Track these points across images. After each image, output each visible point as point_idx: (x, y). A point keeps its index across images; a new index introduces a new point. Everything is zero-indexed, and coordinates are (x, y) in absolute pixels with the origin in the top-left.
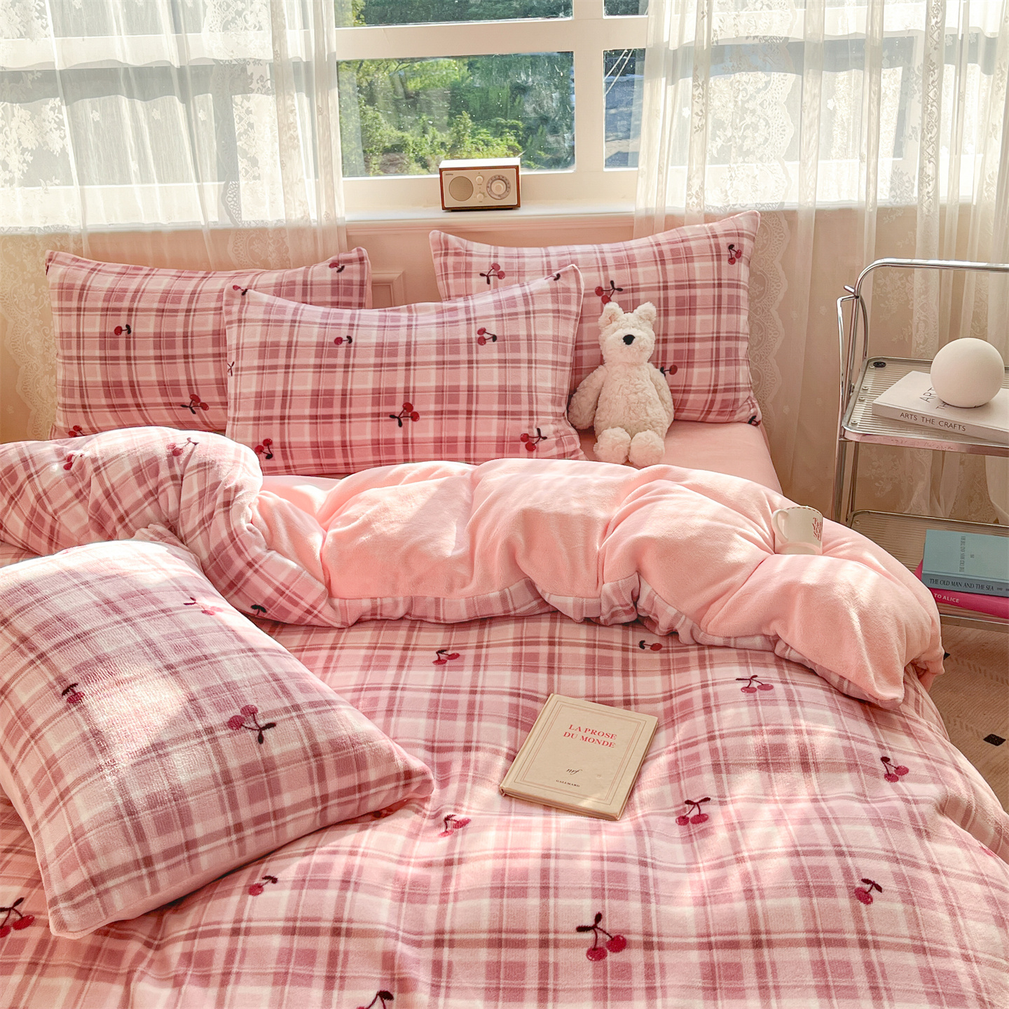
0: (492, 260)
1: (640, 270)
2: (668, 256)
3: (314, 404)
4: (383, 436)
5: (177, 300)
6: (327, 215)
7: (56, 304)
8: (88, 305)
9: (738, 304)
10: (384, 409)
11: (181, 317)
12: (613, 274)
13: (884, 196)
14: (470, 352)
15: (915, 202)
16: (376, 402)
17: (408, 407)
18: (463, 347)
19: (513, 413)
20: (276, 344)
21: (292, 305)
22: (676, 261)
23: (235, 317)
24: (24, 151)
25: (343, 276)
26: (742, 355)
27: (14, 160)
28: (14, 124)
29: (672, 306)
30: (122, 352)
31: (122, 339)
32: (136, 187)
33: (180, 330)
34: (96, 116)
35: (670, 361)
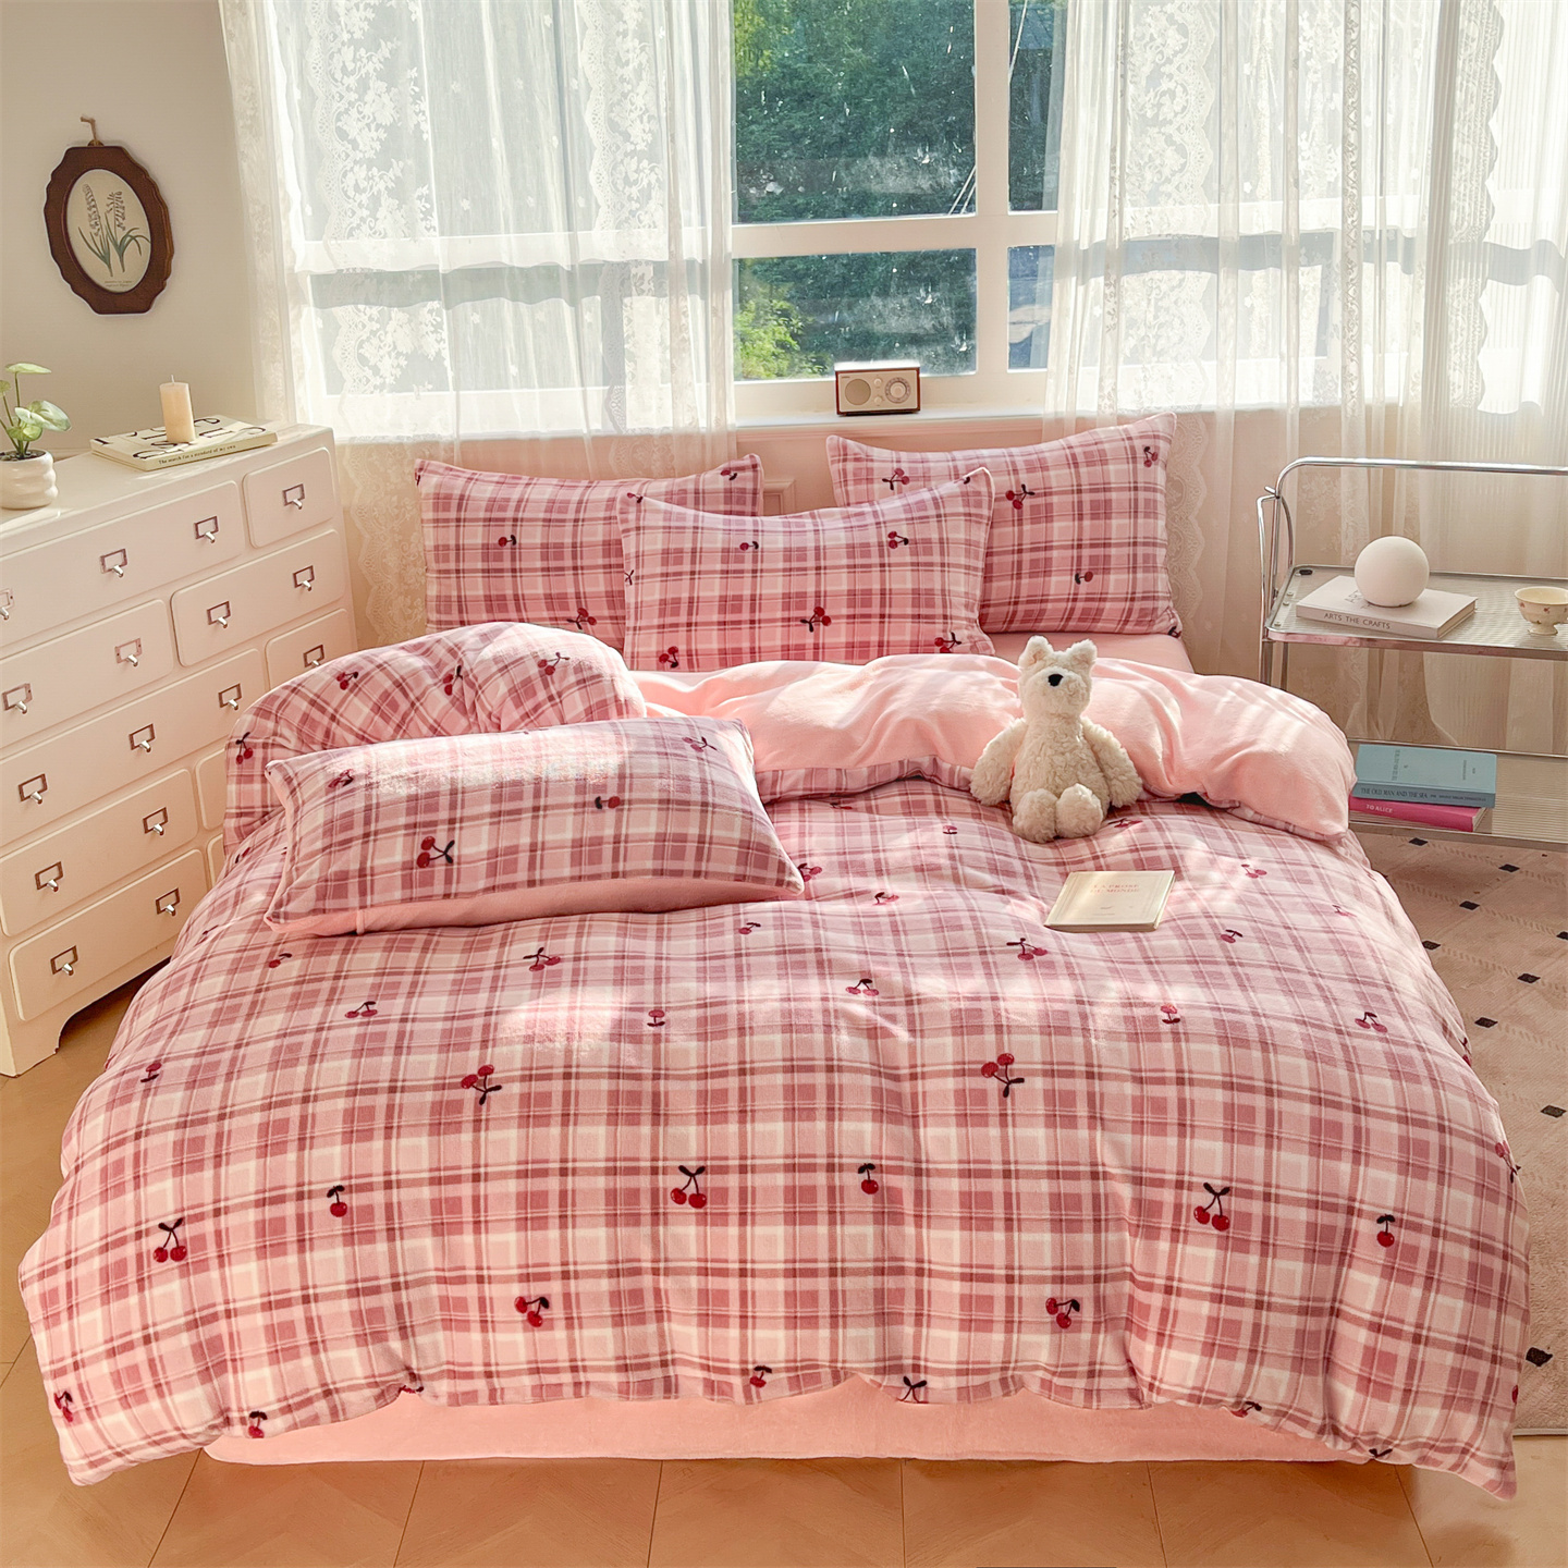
0: (895, 466)
1: (1052, 473)
2: (1081, 459)
3: (722, 610)
4: (793, 642)
5: (564, 510)
6: (717, 420)
7: (430, 515)
8: (469, 515)
9: (1155, 508)
10: (794, 614)
11: (569, 527)
12: (1024, 478)
13: (1307, 398)
14: (881, 555)
15: (1339, 402)
16: (786, 607)
17: (819, 611)
18: (875, 550)
19: (927, 617)
20: (680, 551)
21: (689, 512)
22: (1089, 464)
23: (632, 525)
25: (735, 484)
26: (1160, 561)
27: (388, 367)
28: (389, 328)
30: (507, 564)
31: (506, 550)
32: (514, 392)
33: (568, 540)
34: (476, 318)
35: (1085, 567)
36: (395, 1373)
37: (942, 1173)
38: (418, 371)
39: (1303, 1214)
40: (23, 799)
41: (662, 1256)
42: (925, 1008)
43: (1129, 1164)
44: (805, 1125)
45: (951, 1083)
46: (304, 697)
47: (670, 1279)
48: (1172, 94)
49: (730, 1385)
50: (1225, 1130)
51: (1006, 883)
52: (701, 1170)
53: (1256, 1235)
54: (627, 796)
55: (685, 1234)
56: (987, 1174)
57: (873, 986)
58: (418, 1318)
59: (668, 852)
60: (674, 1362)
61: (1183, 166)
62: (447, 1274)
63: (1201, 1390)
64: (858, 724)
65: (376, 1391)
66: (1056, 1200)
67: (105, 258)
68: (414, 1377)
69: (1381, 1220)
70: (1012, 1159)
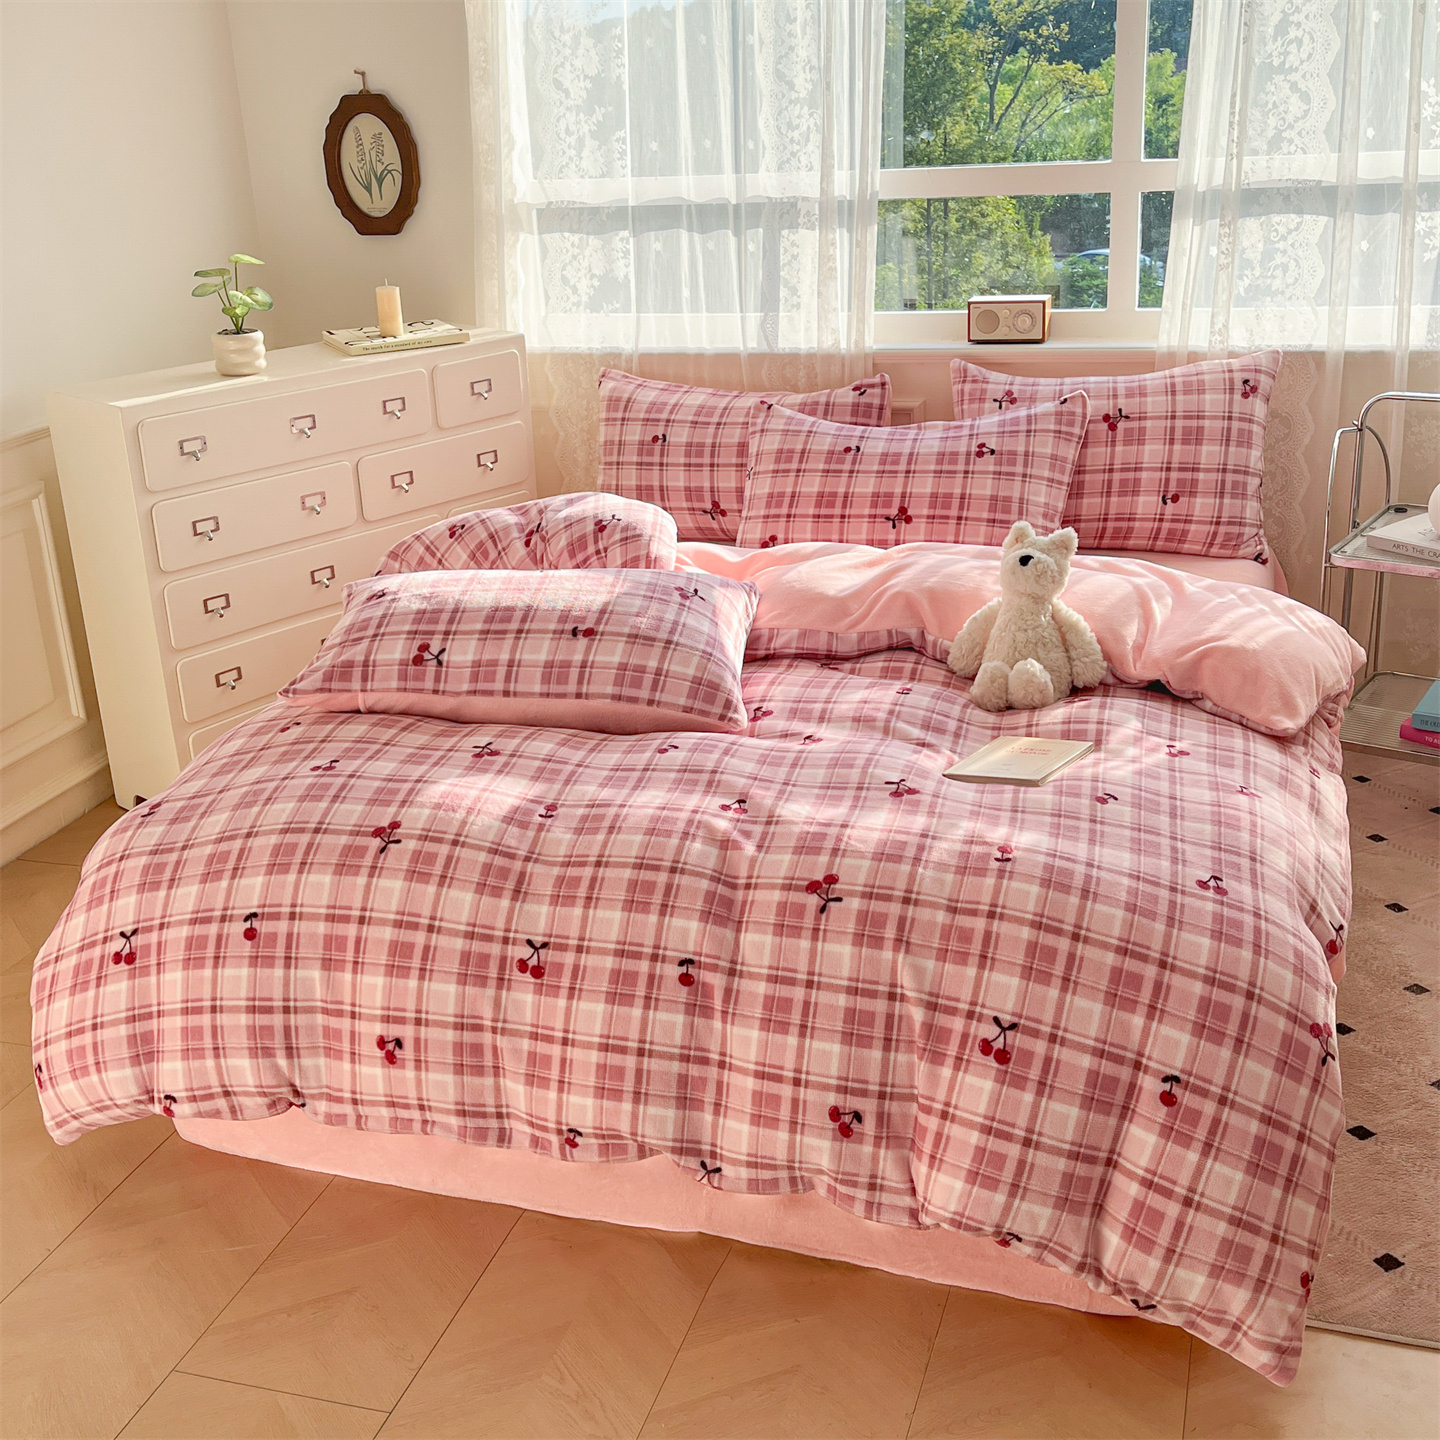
0: (1007, 387)
1: (1149, 399)
2: (1179, 387)
3: (818, 505)
4: (877, 536)
5: (710, 414)
6: (856, 342)
7: (604, 415)
8: (632, 415)
9: (1251, 438)
10: (880, 511)
11: (711, 430)
12: (1122, 402)
14: (967, 463)
16: (874, 505)
17: (903, 510)
18: (962, 459)
19: (1002, 522)
20: (792, 451)
21: (812, 419)
22: (1186, 393)
23: (758, 428)
24: (593, 276)
25: (864, 399)
27: (584, 286)
28: (587, 253)
29: (1178, 435)
30: (656, 459)
31: (657, 447)
32: (686, 315)
33: (709, 441)
34: (658, 246)
35: (1173, 489)
36: (279, 1086)
37: (752, 976)
38: (606, 292)
39: (1086, 1061)
40: (207, 612)
41: (501, 1017)
42: (779, 829)
43: (927, 989)
44: (639, 917)
45: (777, 896)
46: (423, 543)
47: (506, 1038)
48: (1299, 42)
49: (550, 1142)
50: (1024, 967)
51: (930, 738)
52: (545, 945)
53: (1034, 1073)
54: (601, 628)
55: (524, 999)
56: (792, 982)
57: (745, 806)
58: (303, 1042)
59: (627, 680)
60: (508, 1115)
61: (1306, 112)
62: (330, 1006)
63: (962, 1216)
64: (858, 594)
65: (266, 1100)
66: (850, 1014)
67: (368, 189)
68: (297, 1093)
69: (1166, 1079)
70: (817, 971)
